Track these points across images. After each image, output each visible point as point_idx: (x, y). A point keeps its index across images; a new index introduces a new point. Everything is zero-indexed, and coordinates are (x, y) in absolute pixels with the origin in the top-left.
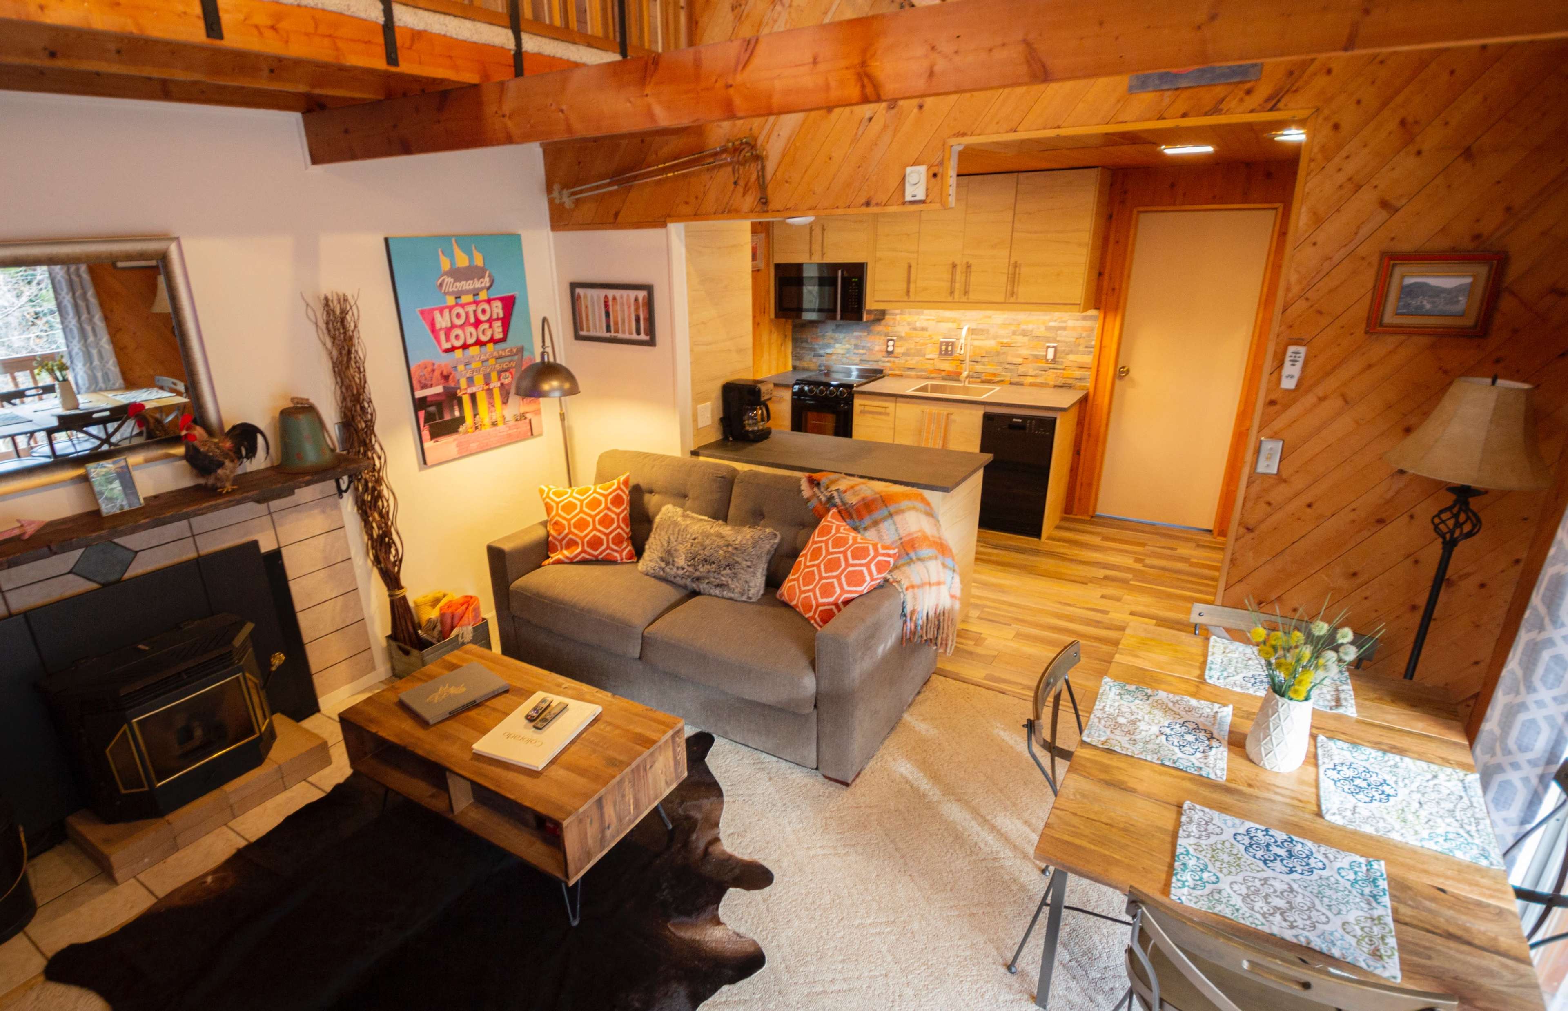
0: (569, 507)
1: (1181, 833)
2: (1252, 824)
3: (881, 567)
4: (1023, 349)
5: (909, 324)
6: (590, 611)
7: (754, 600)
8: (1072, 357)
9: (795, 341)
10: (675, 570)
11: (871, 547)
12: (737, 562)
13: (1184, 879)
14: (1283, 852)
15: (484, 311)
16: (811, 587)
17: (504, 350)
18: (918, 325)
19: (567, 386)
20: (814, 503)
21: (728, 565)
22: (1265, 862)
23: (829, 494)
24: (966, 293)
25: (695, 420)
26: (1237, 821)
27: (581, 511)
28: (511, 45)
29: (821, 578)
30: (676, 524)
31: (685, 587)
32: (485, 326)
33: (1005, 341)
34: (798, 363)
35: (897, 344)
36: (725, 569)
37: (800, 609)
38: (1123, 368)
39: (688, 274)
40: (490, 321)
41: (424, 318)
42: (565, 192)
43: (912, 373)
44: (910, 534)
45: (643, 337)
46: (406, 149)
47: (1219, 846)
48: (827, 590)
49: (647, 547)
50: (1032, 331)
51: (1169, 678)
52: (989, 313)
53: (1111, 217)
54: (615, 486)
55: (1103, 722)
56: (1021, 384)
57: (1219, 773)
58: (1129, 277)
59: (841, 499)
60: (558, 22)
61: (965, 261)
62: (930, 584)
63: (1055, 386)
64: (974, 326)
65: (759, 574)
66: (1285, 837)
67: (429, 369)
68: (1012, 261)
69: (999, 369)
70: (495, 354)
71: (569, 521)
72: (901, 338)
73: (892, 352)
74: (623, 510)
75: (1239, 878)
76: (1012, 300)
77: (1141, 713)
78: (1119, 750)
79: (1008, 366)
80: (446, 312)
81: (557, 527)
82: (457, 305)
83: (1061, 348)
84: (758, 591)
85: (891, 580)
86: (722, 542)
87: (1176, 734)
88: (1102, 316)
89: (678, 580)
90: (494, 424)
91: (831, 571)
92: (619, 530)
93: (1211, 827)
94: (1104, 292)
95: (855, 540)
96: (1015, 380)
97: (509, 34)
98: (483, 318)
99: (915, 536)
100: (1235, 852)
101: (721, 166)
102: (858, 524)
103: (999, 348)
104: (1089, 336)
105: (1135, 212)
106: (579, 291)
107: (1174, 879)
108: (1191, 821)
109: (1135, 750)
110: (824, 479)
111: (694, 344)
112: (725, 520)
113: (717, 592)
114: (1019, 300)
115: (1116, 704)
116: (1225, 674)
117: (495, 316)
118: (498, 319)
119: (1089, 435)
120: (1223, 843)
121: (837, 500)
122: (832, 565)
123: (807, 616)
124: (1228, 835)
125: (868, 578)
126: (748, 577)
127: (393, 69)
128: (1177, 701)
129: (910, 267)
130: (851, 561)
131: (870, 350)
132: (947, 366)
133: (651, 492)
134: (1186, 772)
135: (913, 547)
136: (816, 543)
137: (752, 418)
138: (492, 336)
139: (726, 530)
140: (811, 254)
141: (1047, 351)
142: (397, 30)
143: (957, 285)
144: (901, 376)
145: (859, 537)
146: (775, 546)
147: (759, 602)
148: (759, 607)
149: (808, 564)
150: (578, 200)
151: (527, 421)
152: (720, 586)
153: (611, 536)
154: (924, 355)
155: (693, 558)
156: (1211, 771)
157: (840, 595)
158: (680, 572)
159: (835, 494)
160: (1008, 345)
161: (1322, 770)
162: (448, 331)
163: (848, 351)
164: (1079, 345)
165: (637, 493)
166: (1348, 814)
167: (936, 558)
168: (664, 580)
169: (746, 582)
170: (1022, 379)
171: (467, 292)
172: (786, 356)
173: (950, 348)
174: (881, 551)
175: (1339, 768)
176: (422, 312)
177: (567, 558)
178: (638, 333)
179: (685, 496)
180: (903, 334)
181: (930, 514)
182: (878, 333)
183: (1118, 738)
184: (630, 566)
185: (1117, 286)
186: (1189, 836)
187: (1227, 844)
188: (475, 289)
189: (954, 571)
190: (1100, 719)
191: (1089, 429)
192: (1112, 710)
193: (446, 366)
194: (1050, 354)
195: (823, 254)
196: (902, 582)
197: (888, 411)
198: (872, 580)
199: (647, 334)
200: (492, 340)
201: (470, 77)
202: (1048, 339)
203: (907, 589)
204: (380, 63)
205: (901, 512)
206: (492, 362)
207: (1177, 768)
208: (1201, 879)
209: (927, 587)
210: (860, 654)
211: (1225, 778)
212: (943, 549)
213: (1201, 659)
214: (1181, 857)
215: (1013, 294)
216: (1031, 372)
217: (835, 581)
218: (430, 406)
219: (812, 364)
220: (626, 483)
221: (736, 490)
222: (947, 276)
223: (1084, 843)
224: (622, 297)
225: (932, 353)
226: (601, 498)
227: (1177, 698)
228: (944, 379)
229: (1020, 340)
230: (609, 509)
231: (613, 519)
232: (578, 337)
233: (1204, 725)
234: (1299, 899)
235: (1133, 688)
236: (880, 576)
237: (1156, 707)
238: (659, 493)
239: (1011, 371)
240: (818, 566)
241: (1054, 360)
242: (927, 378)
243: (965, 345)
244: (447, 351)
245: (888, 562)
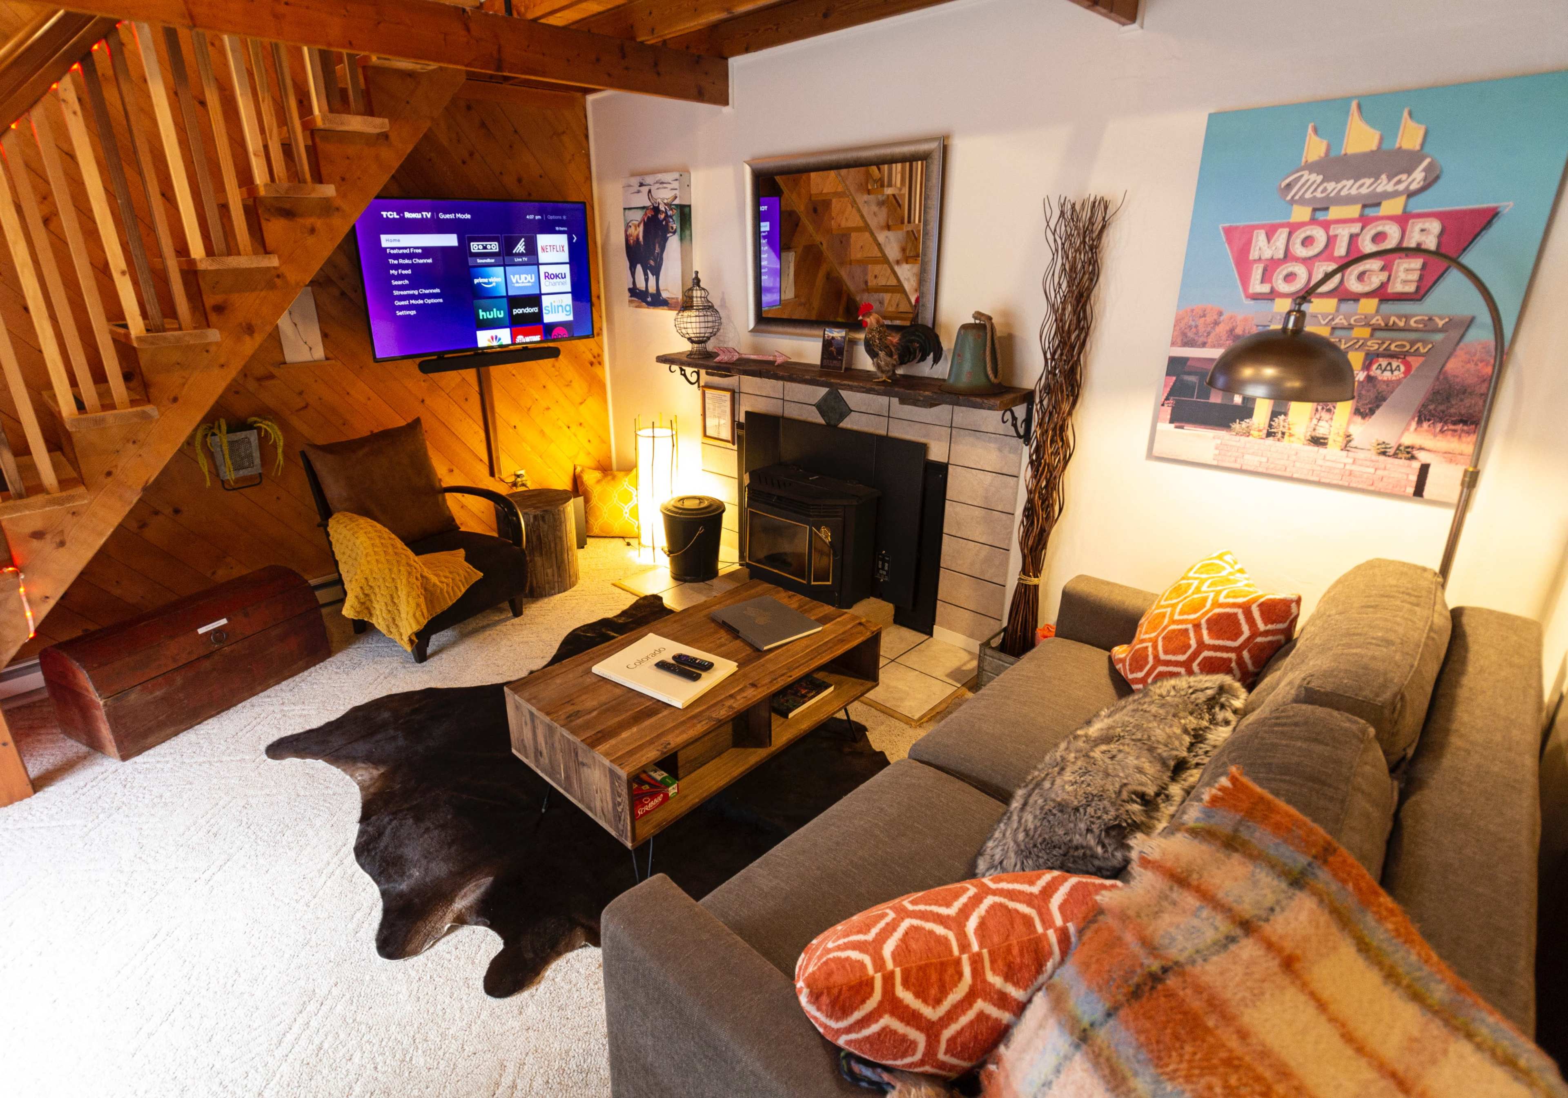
17: (1407, 318)
41: (1229, 240)
67: (1210, 319)
70: (1377, 320)
80: (1282, 236)
82: (1313, 221)
90: (1318, 441)
138: (1383, 285)
151: (1416, 465)
162: (1270, 267)
171: (1349, 200)
176: (1228, 231)
188: (1374, 194)
193: (1245, 320)
206: (1363, 333)
218: (1190, 374)
244: (1256, 297)
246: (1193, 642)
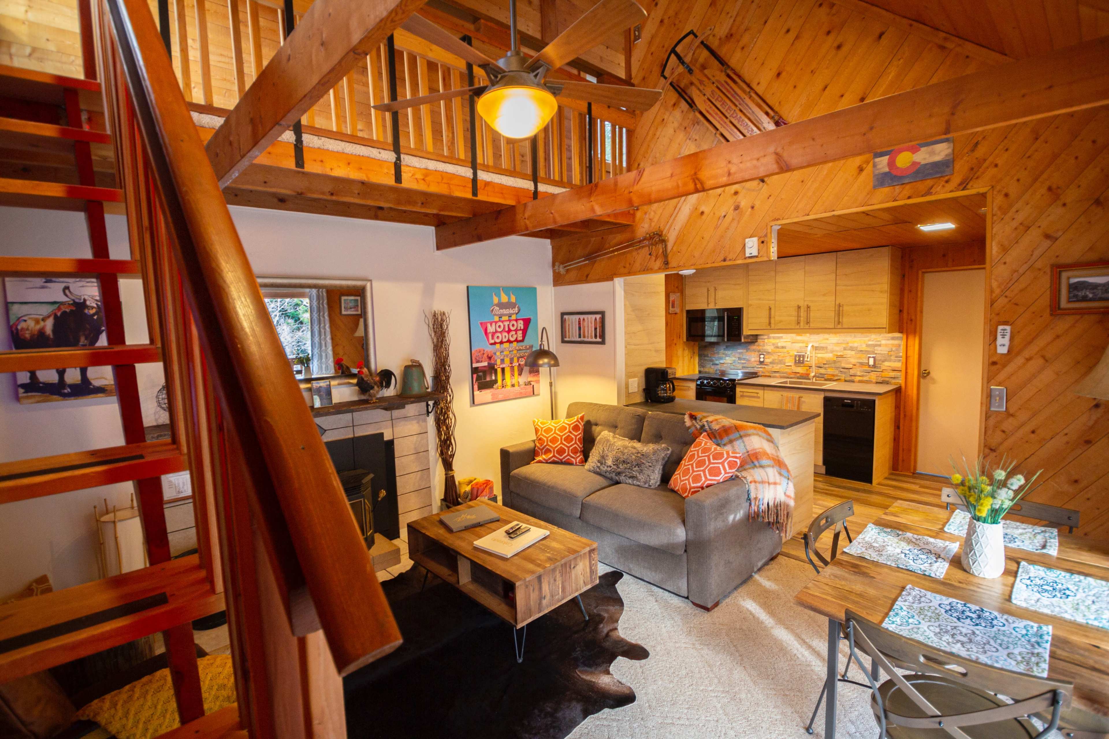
0: (548, 430)
1: (900, 599)
2: (954, 600)
3: (731, 465)
4: (852, 358)
5: (773, 344)
6: (553, 487)
7: (652, 487)
8: (887, 364)
9: (700, 356)
10: (606, 467)
11: (725, 453)
12: (643, 463)
13: (894, 620)
14: (974, 616)
15: (513, 325)
16: (687, 477)
17: (522, 346)
18: (780, 345)
19: (552, 362)
20: (693, 429)
21: (637, 465)
22: (959, 619)
23: (701, 424)
24: (808, 323)
25: (627, 387)
26: (944, 598)
27: (555, 433)
28: (532, 188)
29: (693, 471)
30: (608, 441)
31: (611, 479)
32: (514, 333)
33: (839, 354)
34: (702, 369)
35: (766, 357)
36: (635, 467)
37: (680, 492)
38: (925, 370)
39: (625, 305)
40: (516, 331)
41: (482, 326)
42: (561, 266)
43: (777, 375)
44: (754, 450)
45: (598, 340)
46: (480, 238)
47: (926, 608)
48: (697, 478)
49: (591, 454)
50: (857, 347)
51: (917, 528)
52: (826, 336)
53: (904, 276)
54: (575, 420)
55: (861, 544)
56: (853, 381)
57: (938, 574)
58: (922, 312)
59: (709, 427)
60: (557, 178)
61: (806, 303)
62: (769, 483)
63: (877, 383)
64: (816, 345)
65: (656, 472)
66: (978, 608)
67: (482, 352)
68: (837, 303)
69: (836, 372)
70: (517, 348)
71: (547, 438)
72: (768, 353)
73: (763, 362)
74: (579, 434)
75: (937, 624)
76: (839, 326)
77: (890, 542)
78: (869, 558)
79: (842, 370)
80: (494, 324)
81: (540, 442)
82: (500, 321)
83: (878, 357)
84: (656, 482)
85: (740, 476)
86: (634, 451)
87: (913, 554)
88: (905, 337)
89: (608, 474)
90: (513, 385)
91: (700, 467)
92: (575, 445)
93: (923, 599)
94: (905, 321)
95: (715, 449)
96: (848, 378)
97: (532, 183)
98: (512, 328)
99: (758, 451)
100: (937, 612)
101: (643, 247)
102: (720, 442)
103: (835, 359)
104: (897, 350)
105: (920, 272)
106: (566, 317)
107: (887, 619)
108: (909, 594)
109: (881, 560)
110: (699, 415)
111: (627, 344)
112: (639, 440)
113: (630, 481)
114: (844, 326)
115: (874, 537)
116: (961, 528)
117: (519, 328)
118: (520, 330)
119: (905, 416)
120: (930, 607)
121: (707, 427)
122: (701, 464)
123: (684, 496)
124: (935, 603)
125: (723, 472)
126: (649, 473)
127: (475, 198)
128: (919, 539)
129: (770, 309)
130: (712, 461)
131: (749, 361)
132: (800, 370)
133: (596, 425)
134: (914, 572)
135: (757, 459)
136: (692, 451)
137: (663, 389)
138: (517, 338)
139: (638, 445)
140: (708, 304)
141: (868, 360)
142: (478, 182)
143: (802, 319)
144: (770, 376)
145: (718, 448)
146: (668, 456)
147: (655, 489)
148: (655, 491)
149: (686, 464)
150: (568, 269)
151: (532, 386)
152: (632, 477)
153: (571, 448)
154: (784, 363)
155: (617, 461)
156: (932, 573)
157: (705, 482)
158: (609, 469)
159: (705, 423)
160: (841, 356)
161: (1018, 579)
162: (494, 334)
163: (734, 361)
164: (891, 356)
165: (588, 426)
166: (1033, 602)
167: (773, 467)
168: (599, 474)
169: (648, 476)
170: (853, 378)
171: (505, 315)
172: (694, 365)
173: (801, 359)
174: (731, 455)
175: (1032, 579)
177: (544, 459)
178: (596, 337)
179: (616, 427)
180: (770, 351)
181: (770, 440)
182: (754, 351)
183: (869, 552)
184: (580, 467)
185: (913, 318)
186: (905, 601)
187: (933, 608)
188: (510, 313)
189: (788, 479)
190: (859, 543)
191: (905, 412)
192: (870, 540)
193: (491, 352)
194: (871, 362)
195: (715, 303)
196: (748, 478)
197: (759, 395)
198: (726, 473)
199: (600, 337)
200: (516, 341)
201: (511, 202)
202: (867, 352)
203: (751, 482)
204: (469, 196)
205: (749, 435)
206: (515, 352)
207: (908, 570)
208: (907, 622)
209: (767, 485)
210: (713, 515)
211: (942, 577)
212: (779, 464)
213: (946, 521)
214: (896, 610)
215: (839, 323)
216: (859, 374)
217: (702, 473)
218: (479, 372)
219: (711, 370)
220: (582, 418)
221: (646, 423)
222: (795, 313)
223: (829, 598)
224: (588, 319)
225: (789, 361)
226: (567, 426)
227: (919, 537)
228: (798, 378)
229: (849, 353)
230: (570, 432)
231: (573, 438)
232: (563, 341)
233: (935, 551)
234: (979, 638)
235: (889, 530)
236: (731, 471)
237: (903, 541)
238: (601, 425)
239: (845, 373)
240: (692, 465)
241: (874, 366)
242: (788, 378)
243: (812, 357)
244: (492, 344)
245: (736, 462)
246: (573, 437)
